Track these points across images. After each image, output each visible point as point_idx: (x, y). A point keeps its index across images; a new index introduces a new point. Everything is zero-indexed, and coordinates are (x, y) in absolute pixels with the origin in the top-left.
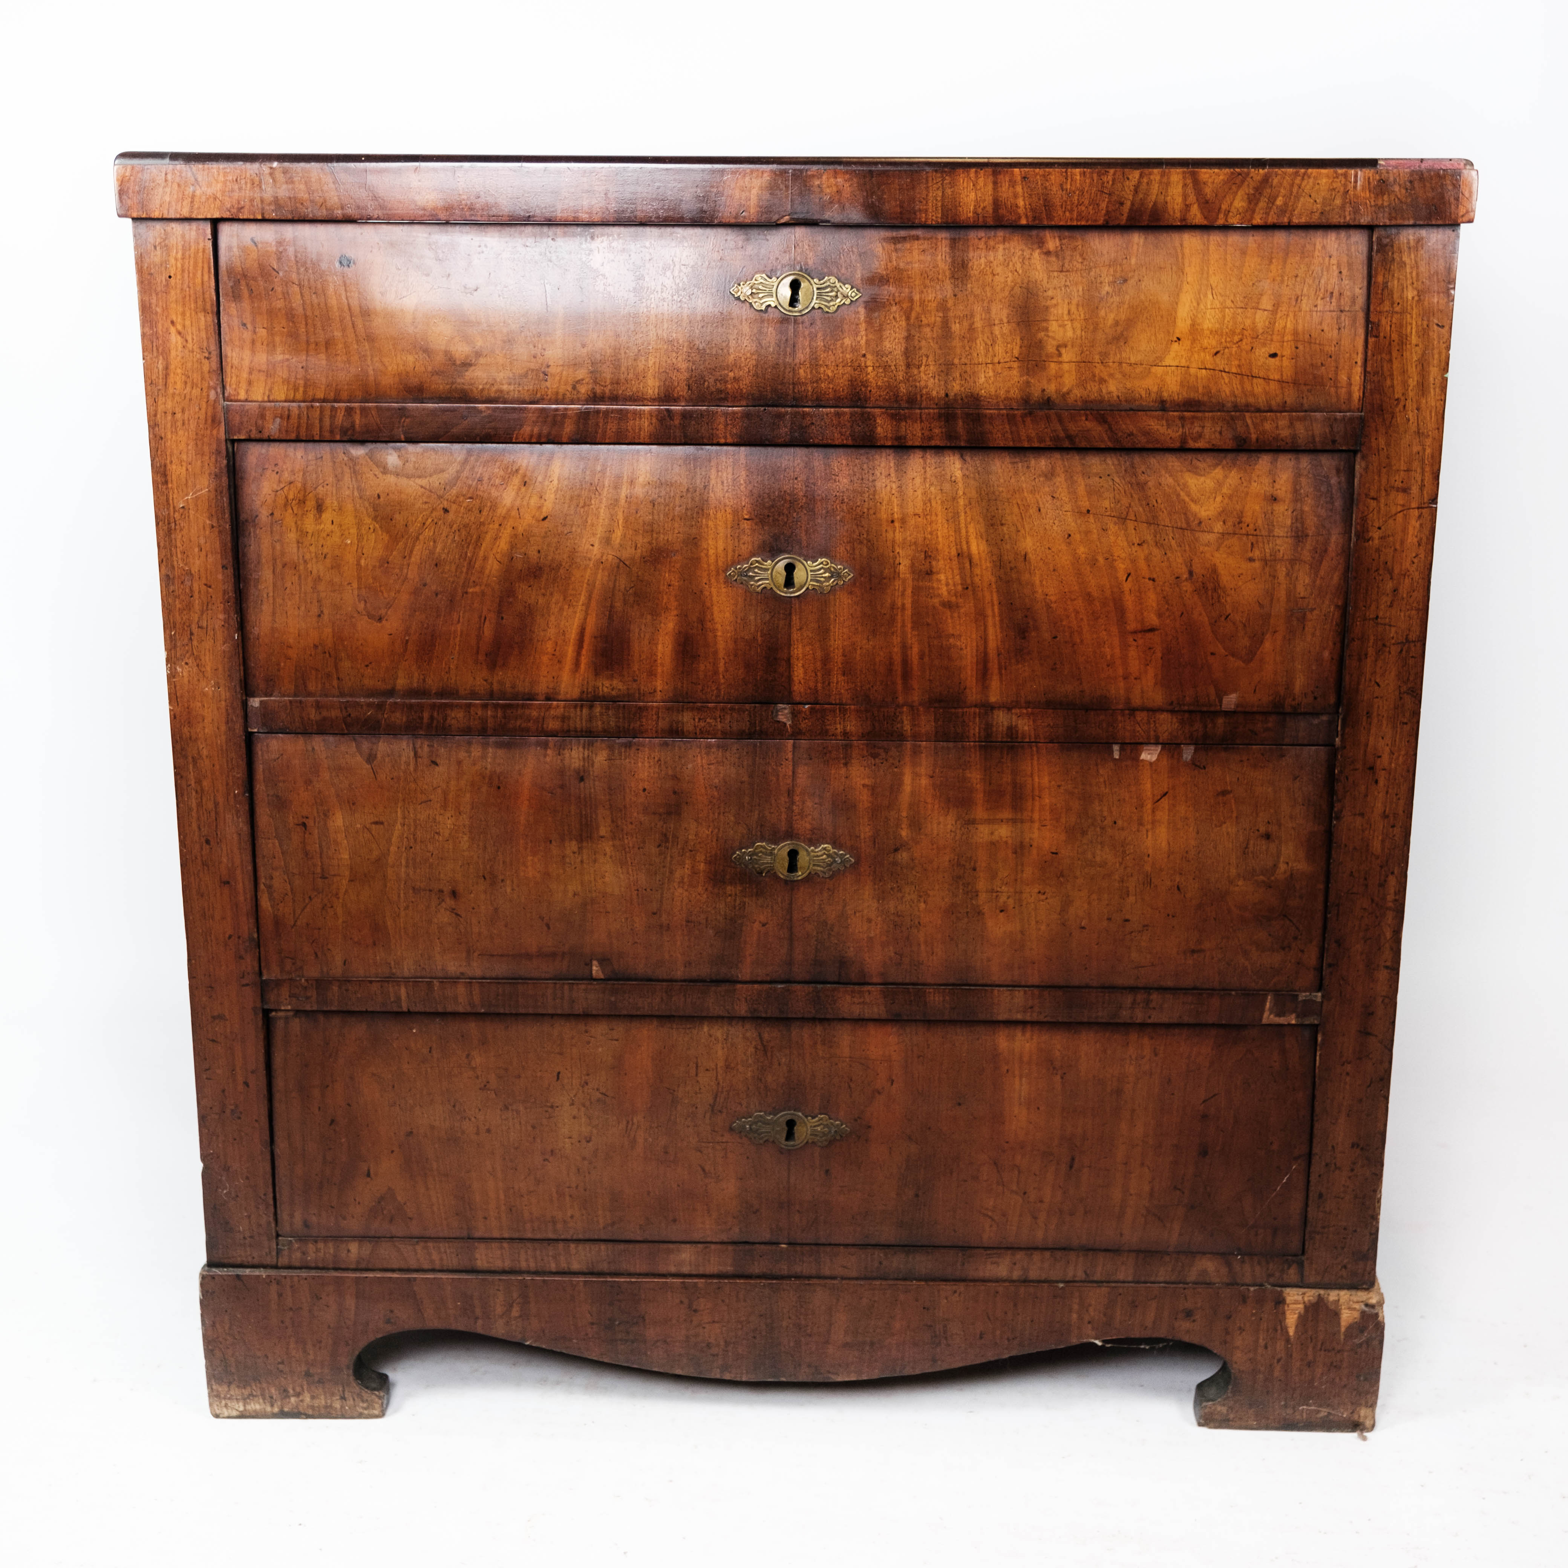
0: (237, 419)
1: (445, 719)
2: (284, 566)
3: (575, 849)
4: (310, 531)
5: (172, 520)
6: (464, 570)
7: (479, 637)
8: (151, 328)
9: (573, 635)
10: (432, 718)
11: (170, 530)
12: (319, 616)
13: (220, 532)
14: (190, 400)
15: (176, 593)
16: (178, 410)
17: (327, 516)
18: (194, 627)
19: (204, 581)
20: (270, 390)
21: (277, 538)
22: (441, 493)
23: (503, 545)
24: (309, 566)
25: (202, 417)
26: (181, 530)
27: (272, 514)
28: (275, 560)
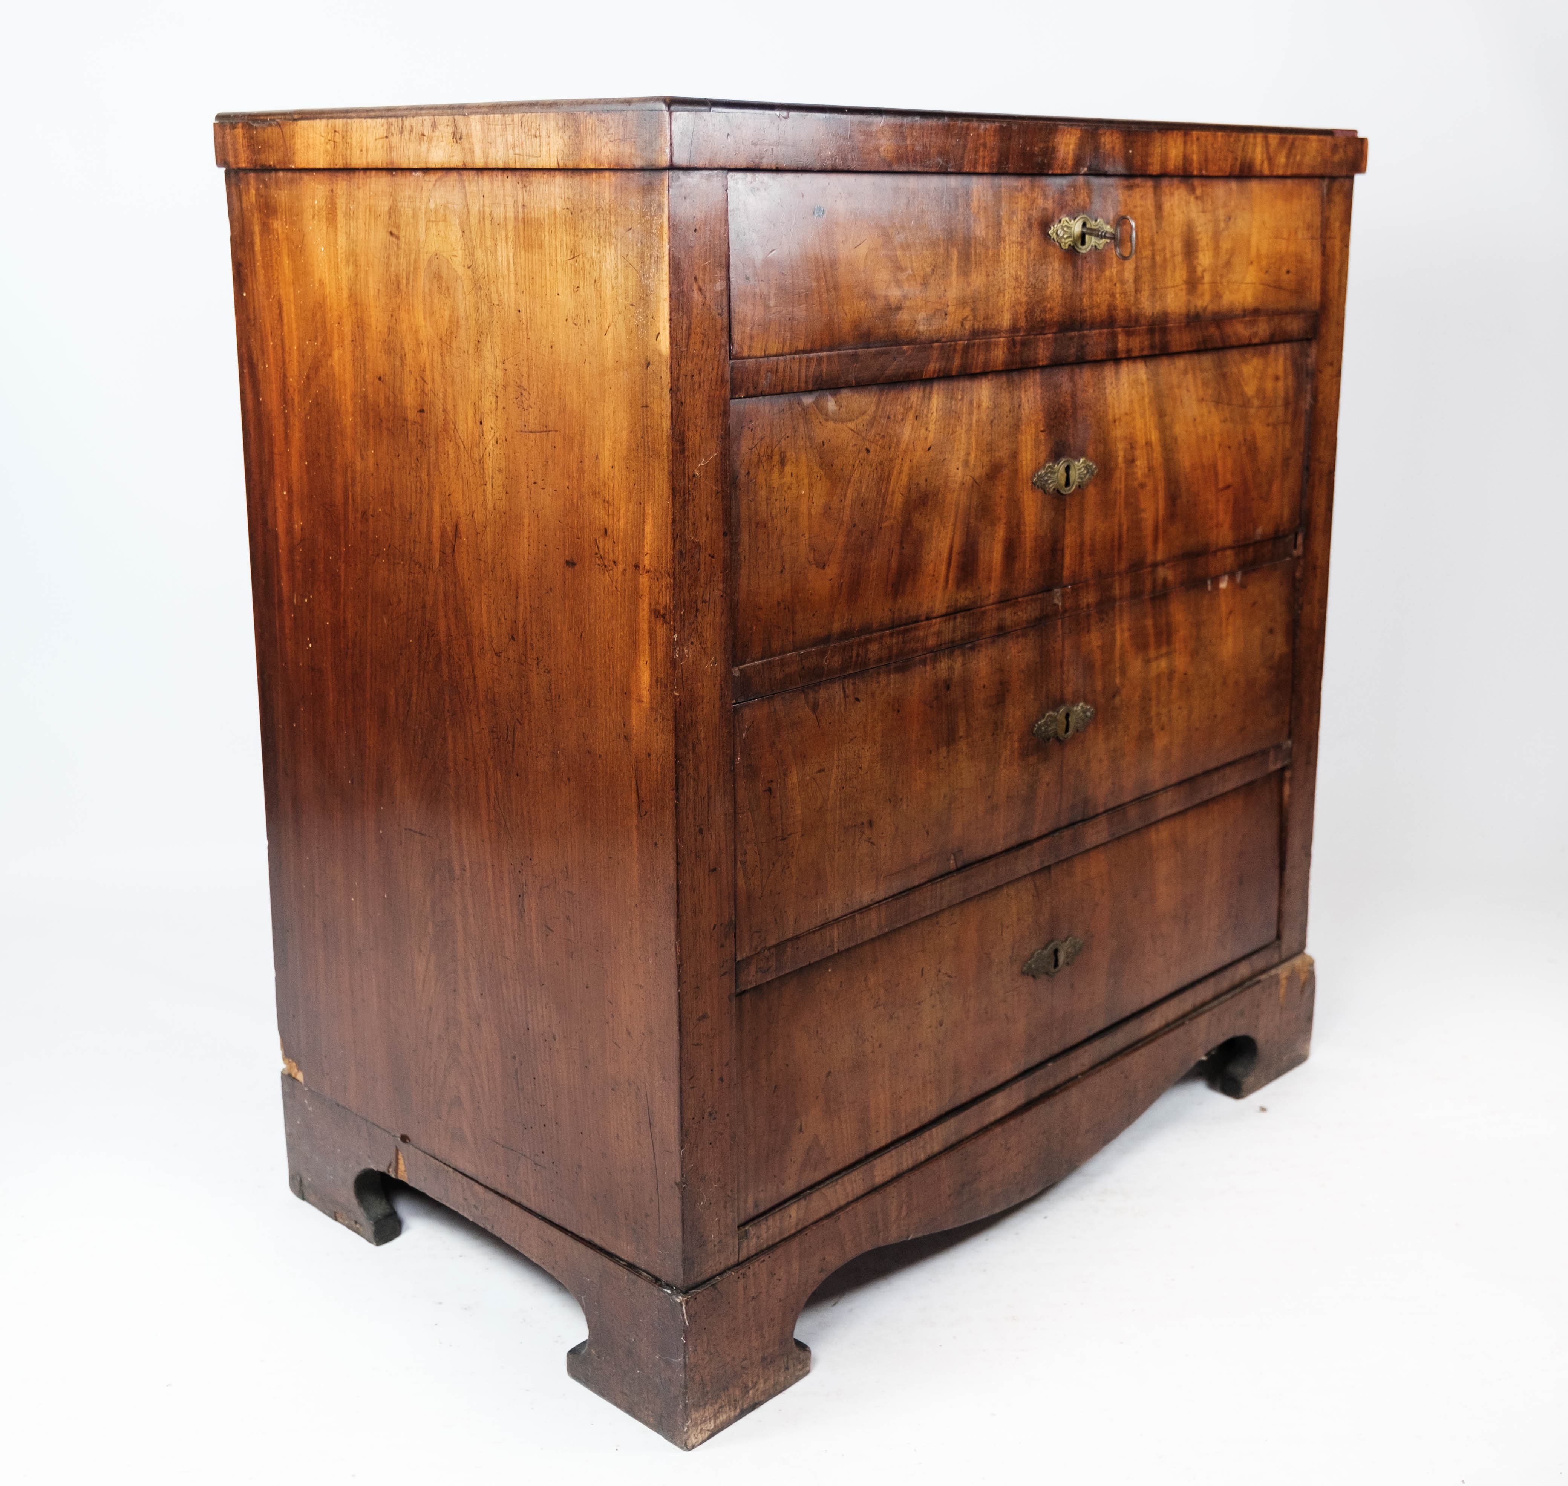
0: (739, 376)
1: (866, 654)
2: (757, 524)
3: (945, 754)
4: (776, 486)
5: (686, 491)
6: (880, 506)
7: (889, 568)
8: (679, 287)
9: (945, 556)
10: (858, 655)
11: (684, 502)
12: (782, 571)
13: (723, 497)
14: (706, 360)
15: (687, 569)
16: (696, 372)
17: (788, 469)
18: (699, 601)
19: (709, 552)
20: (766, 345)
21: (752, 497)
22: (864, 434)
23: (904, 478)
24: (775, 520)
25: (714, 378)
26: (693, 500)
27: (748, 473)
28: (750, 519)
